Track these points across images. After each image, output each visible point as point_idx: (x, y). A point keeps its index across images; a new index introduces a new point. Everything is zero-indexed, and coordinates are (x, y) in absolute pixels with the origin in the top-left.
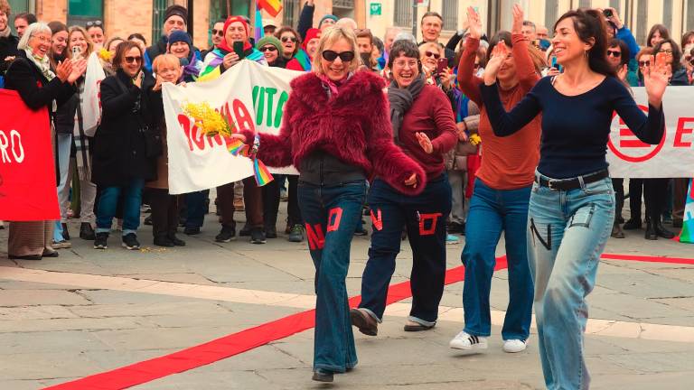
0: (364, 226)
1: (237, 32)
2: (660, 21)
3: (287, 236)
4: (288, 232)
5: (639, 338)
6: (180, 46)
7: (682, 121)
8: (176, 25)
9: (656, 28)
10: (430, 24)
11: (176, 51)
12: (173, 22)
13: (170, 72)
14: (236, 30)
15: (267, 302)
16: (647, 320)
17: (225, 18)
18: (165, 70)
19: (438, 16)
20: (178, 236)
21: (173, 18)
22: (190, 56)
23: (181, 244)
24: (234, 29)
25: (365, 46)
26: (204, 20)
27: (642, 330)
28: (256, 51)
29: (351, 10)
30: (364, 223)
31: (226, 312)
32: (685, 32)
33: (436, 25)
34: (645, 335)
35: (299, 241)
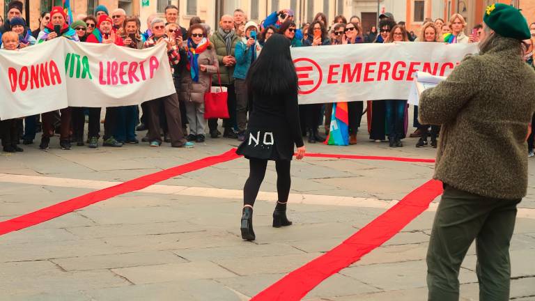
0: (136, 138)
1: (58, 19)
2: (321, 11)
3: (88, 144)
4: (88, 142)
5: (301, 203)
6: (18, 28)
7: (332, 67)
8: (14, 14)
9: (320, 14)
10: (171, 14)
11: (16, 31)
12: (12, 13)
13: (11, 43)
14: (57, 19)
15: (74, 185)
16: (307, 192)
17: (50, 10)
18: (8, 41)
19: (176, 8)
20: (19, 146)
21: (12, 10)
22: (25, 33)
23: (20, 150)
24: (56, 18)
25: (133, 27)
26: (37, 10)
27: (304, 198)
28: (71, 29)
29: (130, 3)
30: (136, 135)
31: (48, 192)
32: (337, 15)
33: (174, 14)
34: (304, 201)
35: (95, 147)
